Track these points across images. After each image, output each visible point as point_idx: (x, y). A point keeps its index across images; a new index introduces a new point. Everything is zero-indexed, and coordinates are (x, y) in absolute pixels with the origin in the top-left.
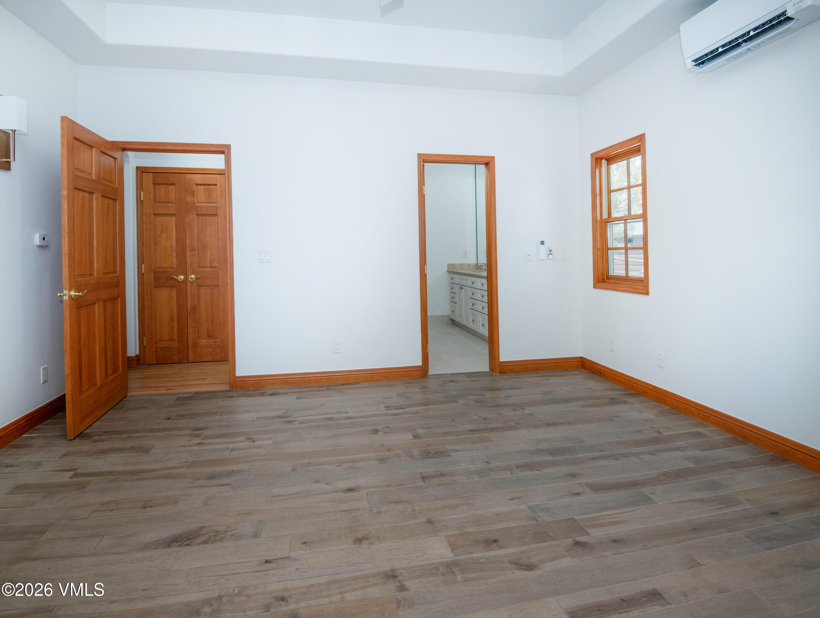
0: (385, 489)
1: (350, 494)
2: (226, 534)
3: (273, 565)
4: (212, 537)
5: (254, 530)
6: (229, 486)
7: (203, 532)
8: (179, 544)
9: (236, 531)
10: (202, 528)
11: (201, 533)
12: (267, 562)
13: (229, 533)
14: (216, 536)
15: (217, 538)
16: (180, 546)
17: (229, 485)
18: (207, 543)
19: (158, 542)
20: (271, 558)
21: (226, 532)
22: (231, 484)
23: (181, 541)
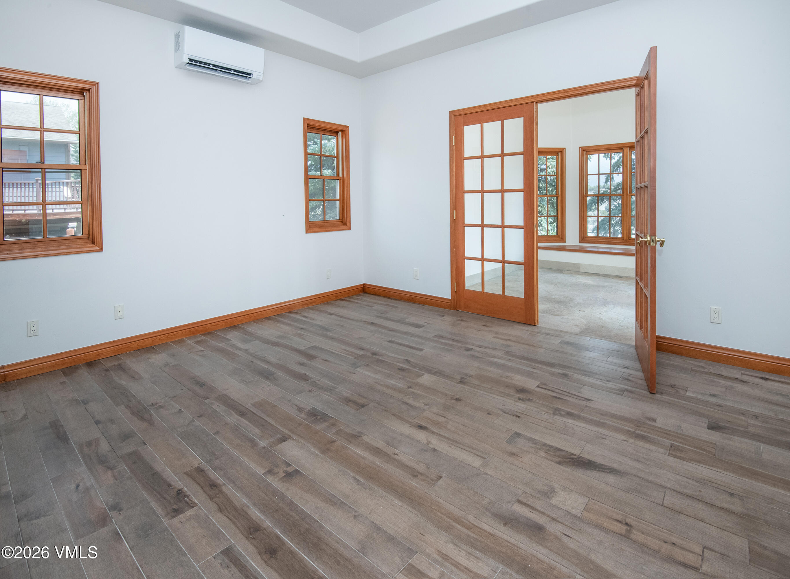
0: (399, 414)
1: (424, 424)
2: (540, 447)
3: (516, 413)
4: (552, 451)
5: (517, 439)
6: (520, 498)
7: (558, 459)
8: (581, 459)
9: (532, 445)
10: (560, 463)
11: (561, 459)
12: (519, 417)
13: (537, 446)
14: (548, 450)
15: (548, 448)
16: (580, 457)
17: (519, 500)
18: (557, 448)
19: (601, 470)
20: (514, 417)
21: (540, 449)
22: (517, 501)
23: (579, 460)
